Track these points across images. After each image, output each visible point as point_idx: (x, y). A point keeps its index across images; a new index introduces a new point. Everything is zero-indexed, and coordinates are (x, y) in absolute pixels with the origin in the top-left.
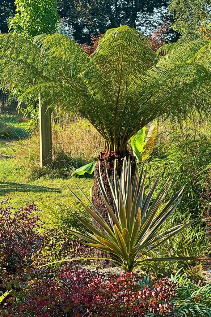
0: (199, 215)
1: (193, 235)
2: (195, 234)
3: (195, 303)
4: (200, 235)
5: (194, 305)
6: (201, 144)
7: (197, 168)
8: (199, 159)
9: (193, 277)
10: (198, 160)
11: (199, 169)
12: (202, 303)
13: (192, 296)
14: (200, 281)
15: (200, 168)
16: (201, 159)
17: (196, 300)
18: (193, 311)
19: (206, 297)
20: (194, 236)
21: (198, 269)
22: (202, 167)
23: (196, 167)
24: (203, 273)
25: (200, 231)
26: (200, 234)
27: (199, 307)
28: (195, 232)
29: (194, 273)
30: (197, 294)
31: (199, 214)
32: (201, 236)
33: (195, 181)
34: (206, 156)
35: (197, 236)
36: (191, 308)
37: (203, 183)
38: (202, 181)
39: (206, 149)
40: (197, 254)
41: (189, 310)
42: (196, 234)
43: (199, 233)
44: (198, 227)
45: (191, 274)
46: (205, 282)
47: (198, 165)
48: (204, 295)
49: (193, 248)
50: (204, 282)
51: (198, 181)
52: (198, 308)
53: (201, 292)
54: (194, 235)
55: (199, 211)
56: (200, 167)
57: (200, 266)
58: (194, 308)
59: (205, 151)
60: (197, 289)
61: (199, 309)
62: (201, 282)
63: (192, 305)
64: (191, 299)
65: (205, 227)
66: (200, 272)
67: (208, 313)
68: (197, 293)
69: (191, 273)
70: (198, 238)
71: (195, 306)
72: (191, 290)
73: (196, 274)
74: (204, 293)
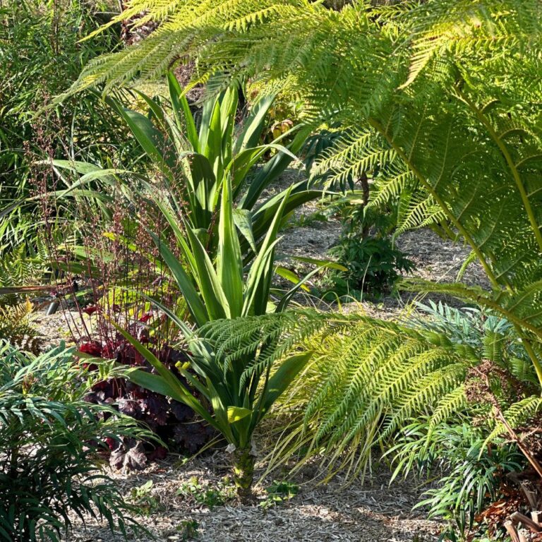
0: (18, 185)
1: (5, 232)
2: (10, 229)
3: (24, 393)
4: (22, 232)
5: (23, 398)
6: (14, 17)
7: (9, 76)
8: (10, 54)
9: (12, 329)
10: (9, 56)
11: (12, 78)
12: (41, 393)
13: (15, 380)
14: (26, 337)
15: (14, 76)
16: (15, 56)
17: (25, 387)
18: (21, 414)
19: (48, 378)
20: (7, 234)
21: (24, 310)
22: (20, 74)
23: (5, 74)
24: (34, 318)
25: (20, 221)
26: (21, 229)
27: (34, 402)
28: (9, 224)
29: (13, 320)
30: (27, 374)
31: (17, 183)
32: (25, 232)
33: (4, 107)
34: (28, 47)
35: (15, 233)
36: (16, 407)
37: (25, 111)
38: (22, 106)
39: (27, 31)
40: (19, 279)
41: (12, 412)
42: (13, 230)
43: (19, 226)
44: (16, 213)
45: (6, 323)
46: (39, 337)
47: (11, 68)
48: (43, 374)
49: (9, 265)
50: (35, 338)
51: (12, 107)
52: (32, 405)
53: (36, 368)
54: (8, 232)
55: (16, 176)
56: (14, 74)
57: (27, 305)
58: (23, 406)
59: (24, 35)
60: (27, 361)
61: (35, 408)
62: (29, 340)
63: (17, 399)
64: (14, 386)
65: (31, 212)
66: (26, 317)
67: (56, 415)
68: (28, 372)
69: (7, 321)
70: (16, 238)
71: (24, 401)
72: (13, 365)
73: (18, 324)
74: (43, 371)
